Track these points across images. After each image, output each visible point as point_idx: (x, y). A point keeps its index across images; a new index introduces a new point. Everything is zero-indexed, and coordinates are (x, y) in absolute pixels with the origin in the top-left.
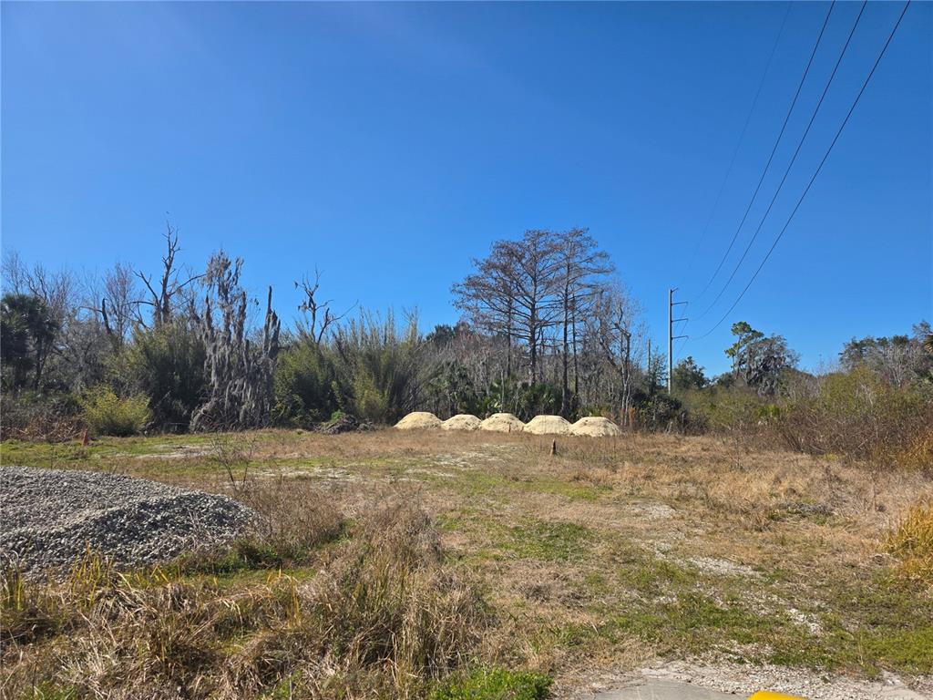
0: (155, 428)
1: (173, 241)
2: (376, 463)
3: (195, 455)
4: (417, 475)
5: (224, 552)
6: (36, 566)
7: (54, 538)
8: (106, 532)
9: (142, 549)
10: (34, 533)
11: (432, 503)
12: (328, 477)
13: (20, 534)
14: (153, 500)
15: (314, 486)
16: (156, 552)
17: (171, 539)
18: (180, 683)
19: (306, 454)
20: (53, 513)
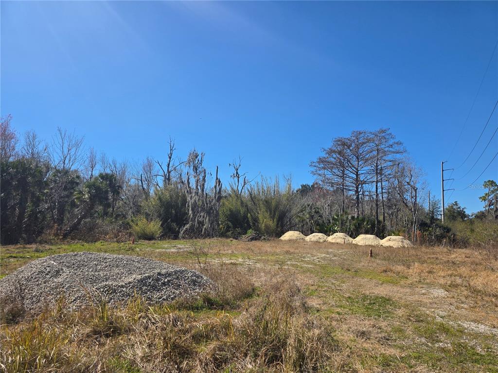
0: (163, 237)
1: (172, 145)
2: (270, 258)
3: (182, 250)
4: (293, 265)
5: (196, 299)
6: (112, 301)
7: (120, 288)
8: (143, 286)
9: (159, 295)
10: (112, 285)
11: (301, 281)
12: (246, 264)
13: (106, 285)
14: (163, 271)
15: (239, 269)
16: (165, 297)
17: (171, 291)
18: (177, 364)
19: (235, 251)
20: (120, 276)
